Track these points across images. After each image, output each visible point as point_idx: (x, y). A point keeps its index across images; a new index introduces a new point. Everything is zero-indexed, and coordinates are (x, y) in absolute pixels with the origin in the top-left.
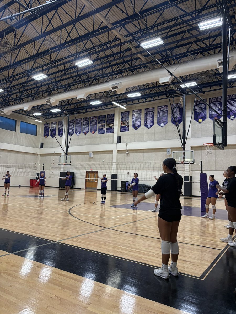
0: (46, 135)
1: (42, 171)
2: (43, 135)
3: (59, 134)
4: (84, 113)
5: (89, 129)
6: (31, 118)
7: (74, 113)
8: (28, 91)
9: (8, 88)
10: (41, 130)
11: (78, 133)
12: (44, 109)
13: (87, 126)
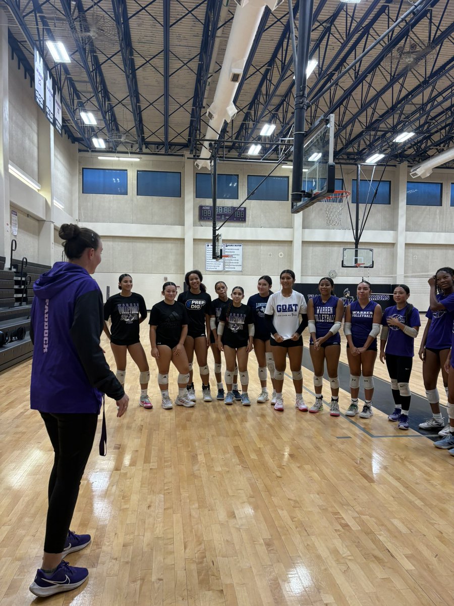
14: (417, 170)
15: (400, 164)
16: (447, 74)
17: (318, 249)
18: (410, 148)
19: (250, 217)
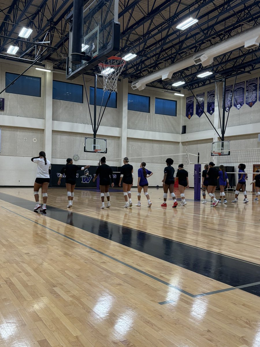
0: (189, 113)
1: (197, 163)
2: (185, 114)
3: (209, 111)
4: (249, 72)
5: (256, 97)
6: (169, 91)
7: (233, 74)
8: (166, 51)
9: (142, 51)
10: (182, 108)
11: (239, 105)
12: (187, 75)
13: (255, 92)
14: (137, 84)
15: (124, 78)
16: (160, 13)
17: (65, 137)
18: (130, 68)
19: (8, 107)
